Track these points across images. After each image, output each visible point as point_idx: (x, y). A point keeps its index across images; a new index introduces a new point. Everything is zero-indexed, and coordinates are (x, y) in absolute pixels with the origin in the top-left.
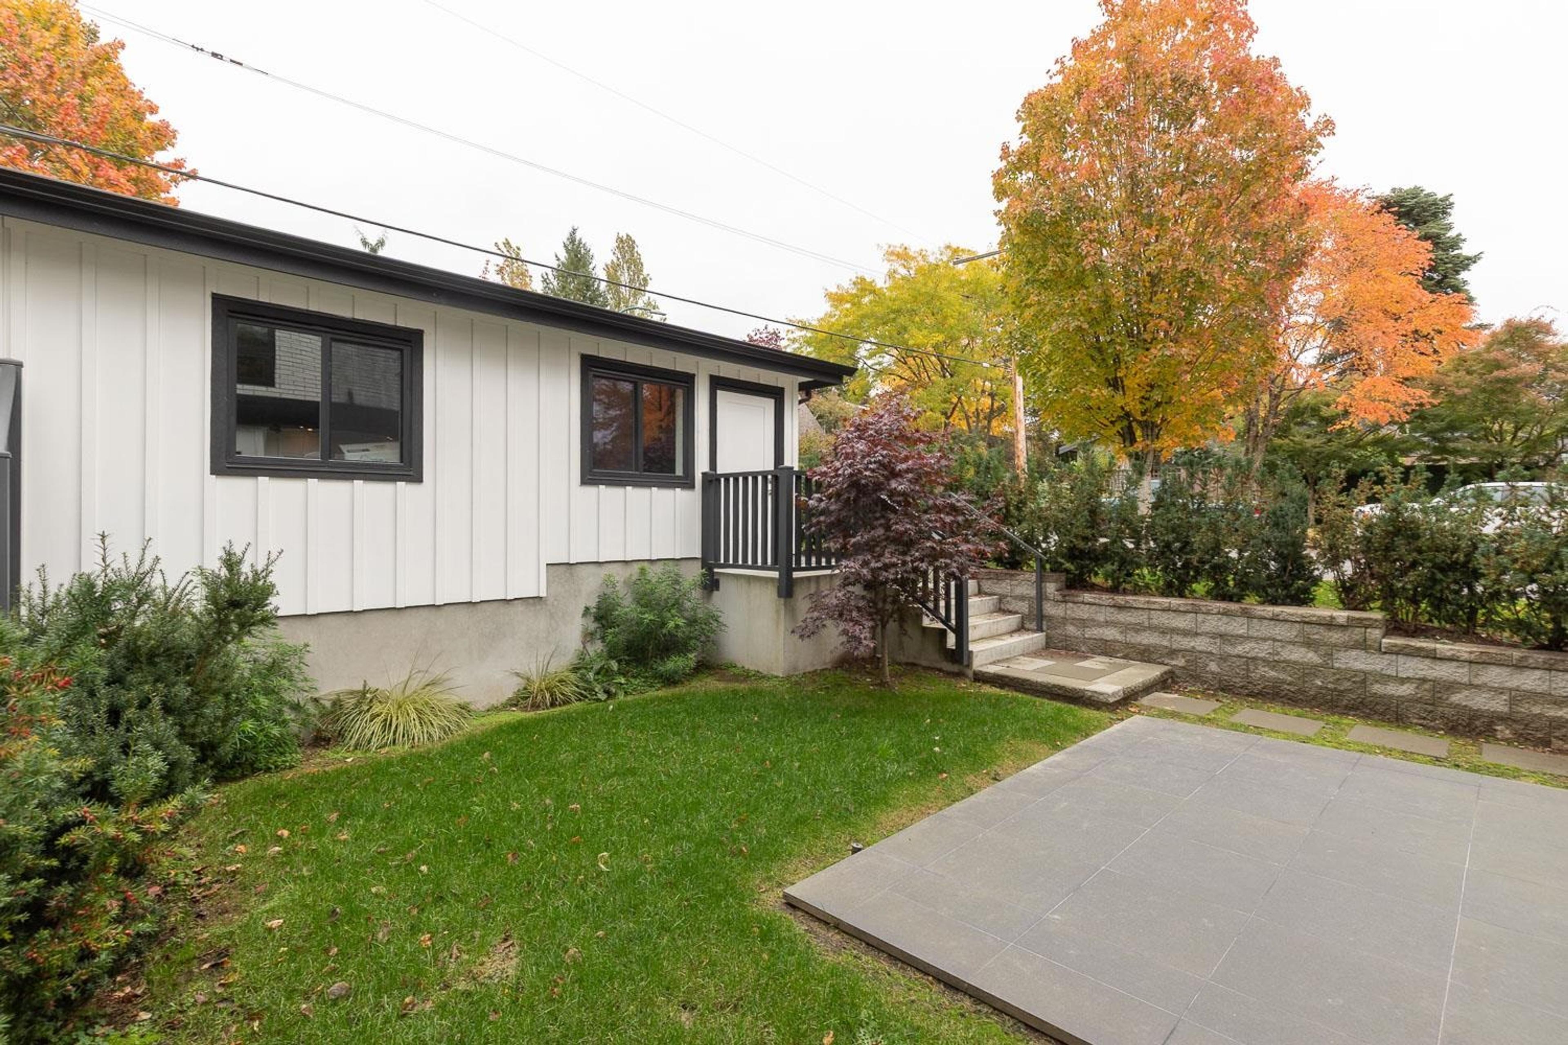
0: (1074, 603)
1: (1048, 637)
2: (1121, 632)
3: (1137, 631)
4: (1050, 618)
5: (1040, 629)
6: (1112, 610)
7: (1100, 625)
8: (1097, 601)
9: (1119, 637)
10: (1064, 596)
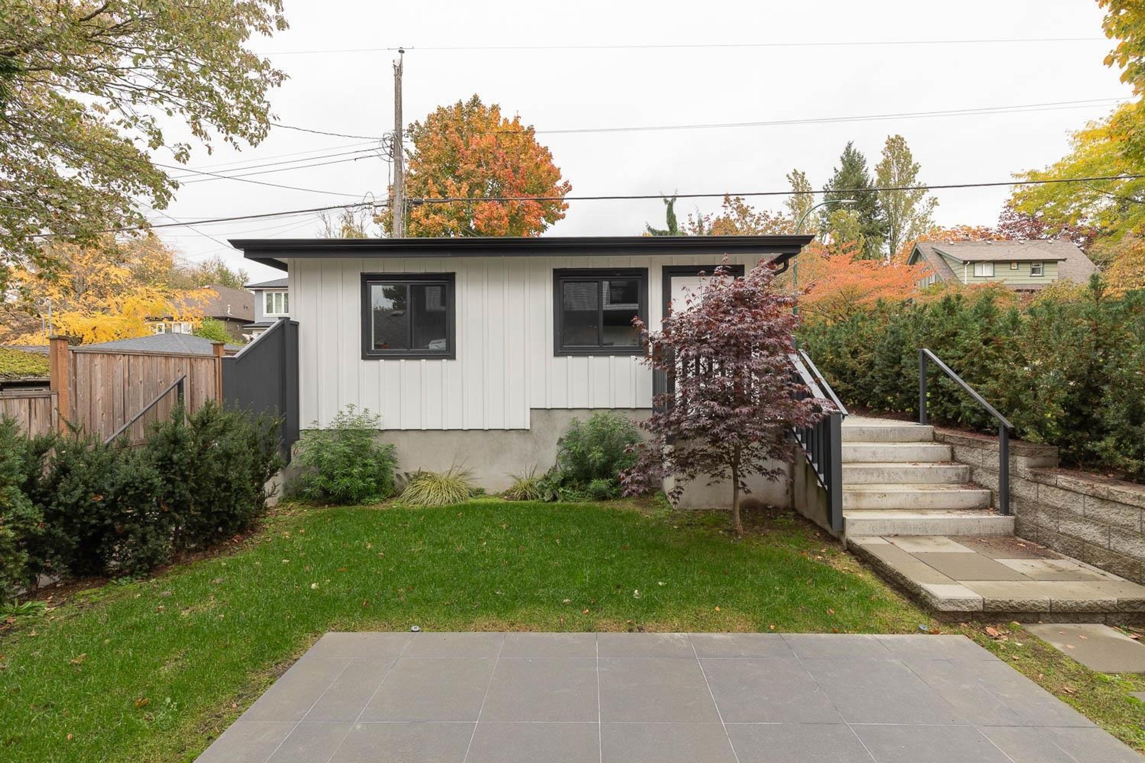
0: (1048, 485)
1: (1017, 522)
2: (1103, 533)
3: (1125, 536)
4: (1021, 500)
5: (1006, 511)
6: (1092, 501)
7: (1074, 518)
8: (1072, 487)
9: (1101, 540)
10: (1035, 475)
